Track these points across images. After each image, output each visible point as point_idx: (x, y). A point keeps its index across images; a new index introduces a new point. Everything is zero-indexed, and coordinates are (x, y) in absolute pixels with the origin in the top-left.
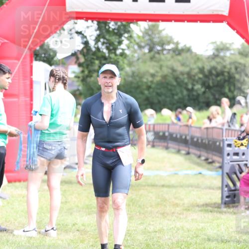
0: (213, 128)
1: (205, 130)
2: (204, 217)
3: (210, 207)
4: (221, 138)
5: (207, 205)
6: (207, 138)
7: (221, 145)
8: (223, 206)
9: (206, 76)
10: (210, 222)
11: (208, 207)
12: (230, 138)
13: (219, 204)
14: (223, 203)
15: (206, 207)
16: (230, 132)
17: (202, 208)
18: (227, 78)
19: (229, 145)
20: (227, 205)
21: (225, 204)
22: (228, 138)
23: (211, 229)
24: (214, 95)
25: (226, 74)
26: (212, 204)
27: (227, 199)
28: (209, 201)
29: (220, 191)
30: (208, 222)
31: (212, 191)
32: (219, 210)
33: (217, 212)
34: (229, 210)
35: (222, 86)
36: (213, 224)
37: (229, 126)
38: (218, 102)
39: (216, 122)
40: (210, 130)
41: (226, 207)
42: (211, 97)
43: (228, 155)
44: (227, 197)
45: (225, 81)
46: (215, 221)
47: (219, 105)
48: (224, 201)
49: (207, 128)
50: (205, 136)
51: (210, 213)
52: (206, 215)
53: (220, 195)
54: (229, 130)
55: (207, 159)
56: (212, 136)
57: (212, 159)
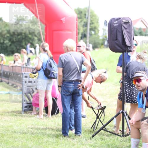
0: (16, 66)
1: (12, 68)
2: (12, 119)
3: (16, 113)
4: (21, 73)
5: (13, 112)
6: (13, 72)
7: (21, 77)
8: (23, 112)
9: (11, 35)
10: (16, 122)
11: (14, 113)
12: (26, 72)
13: (20, 111)
14: (23, 111)
15: (13, 113)
16: (26, 69)
17: (11, 114)
18: (24, 37)
19: (26, 77)
20: (25, 112)
21: (24, 111)
22: (25, 73)
23: (16, 126)
24: (16, 47)
25: (23, 34)
26: (16, 111)
27: (25, 109)
28: (15, 109)
29: (21, 104)
30: (14, 122)
31: (16, 104)
32: (21, 114)
33: (19, 116)
34: (27, 115)
35: (21, 42)
36: (18, 123)
37: (26, 65)
38: (19, 51)
39: (18, 63)
40: (14, 68)
41: (25, 113)
42: (15, 48)
43: (26, 82)
44: (25, 107)
45: (23, 39)
46: (19, 121)
47: (20, 53)
48: (23, 109)
49: (13, 66)
50: (12, 71)
51: (16, 117)
52: (13, 118)
53: (21, 106)
54: (26, 67)
55: (13, 85)
56: (16, 71)
57: (16, 84)
